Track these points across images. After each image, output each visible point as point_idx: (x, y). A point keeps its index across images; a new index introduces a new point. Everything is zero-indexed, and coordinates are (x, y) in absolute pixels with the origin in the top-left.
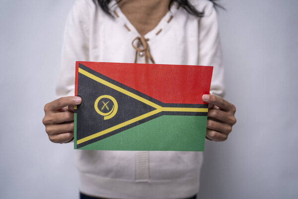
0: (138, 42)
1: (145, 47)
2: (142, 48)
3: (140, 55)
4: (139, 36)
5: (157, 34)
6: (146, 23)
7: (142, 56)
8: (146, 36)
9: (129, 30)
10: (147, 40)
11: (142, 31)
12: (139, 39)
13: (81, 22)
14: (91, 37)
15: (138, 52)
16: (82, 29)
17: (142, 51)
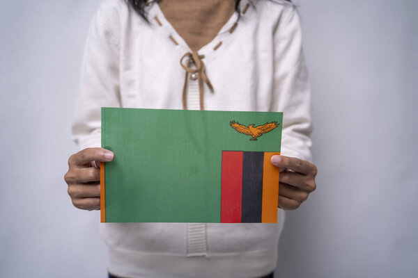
0: (190, 60)
1: (199, 67)
2: (194, 68)
3: (191, 78)
4: (190, 51)
5: (216, 48)
6: (200, 34)
7: (195, 79)
8: (201, 52)
9: (176, 43)
10: (202, 57)
11: (195, 45)
12: (190, 55)
13: (108, 34)
14: (122, 53)
15: (189, 74)
16: (109, 43)
17: (195, 72)
